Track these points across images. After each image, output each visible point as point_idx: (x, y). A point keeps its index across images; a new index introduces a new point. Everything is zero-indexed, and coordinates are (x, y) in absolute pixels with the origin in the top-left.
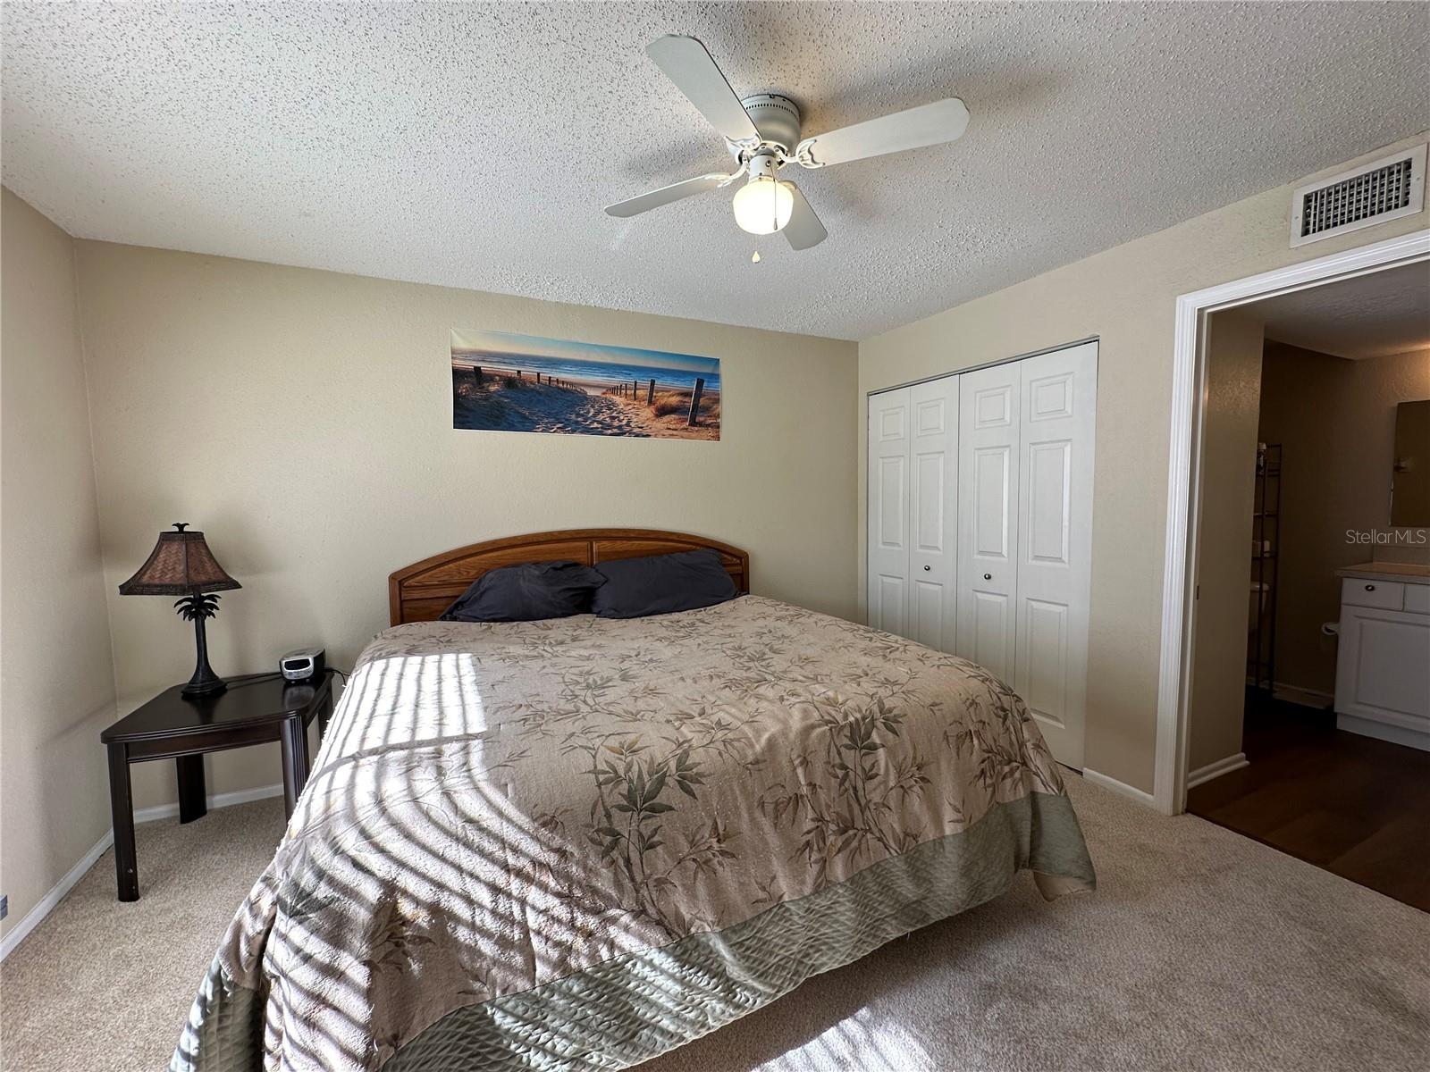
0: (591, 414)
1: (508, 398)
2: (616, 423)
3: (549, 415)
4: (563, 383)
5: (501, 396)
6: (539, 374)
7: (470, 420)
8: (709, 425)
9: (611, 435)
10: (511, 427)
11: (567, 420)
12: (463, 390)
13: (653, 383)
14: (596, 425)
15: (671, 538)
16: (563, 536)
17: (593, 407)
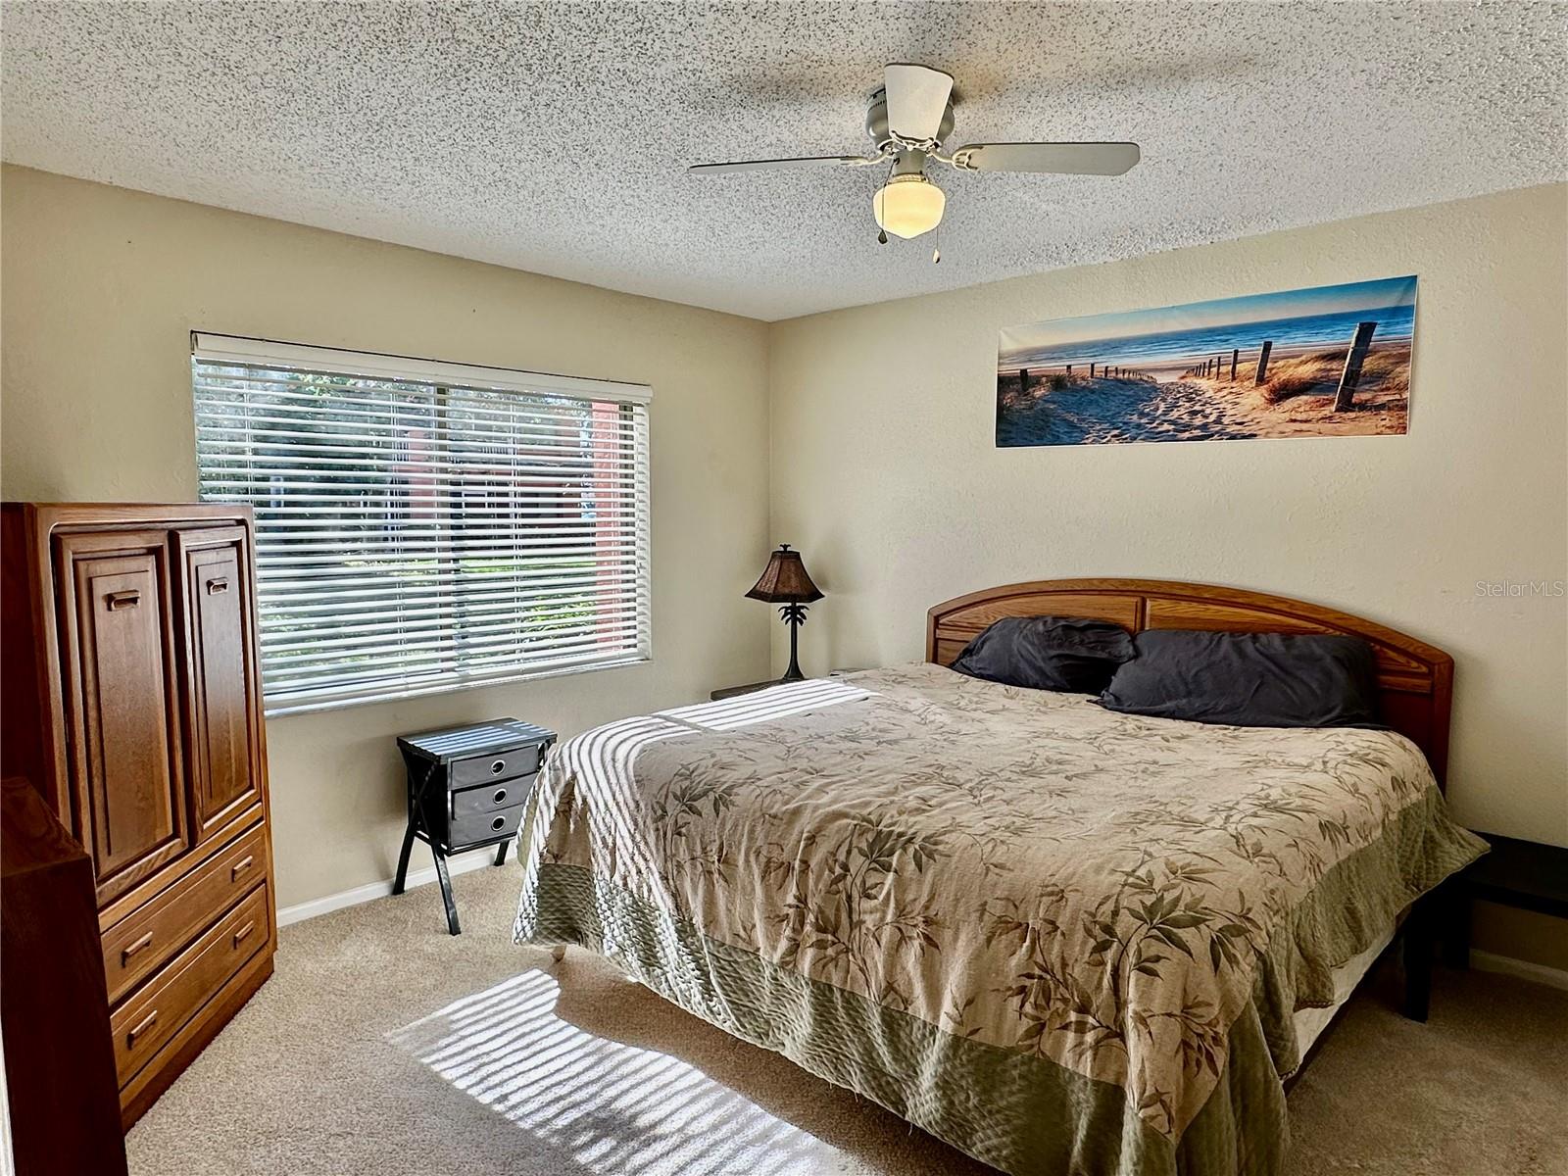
0: (1160, 412)
1: (1054, 403)
2: (1198, 421)
3: (1102, 419)
4: (1124, 371)
5: (1046, 401)
6: (1093, 365)
7: (1013, 435)
8: (1382, 407)
9: (1189, 439)
10: (1056, 441)
11: (1125, 423)
12: (1007, 401)
13: (1267, 347)
14: (1166, 426)
16: (1104, 586)
17: (1164, 400)
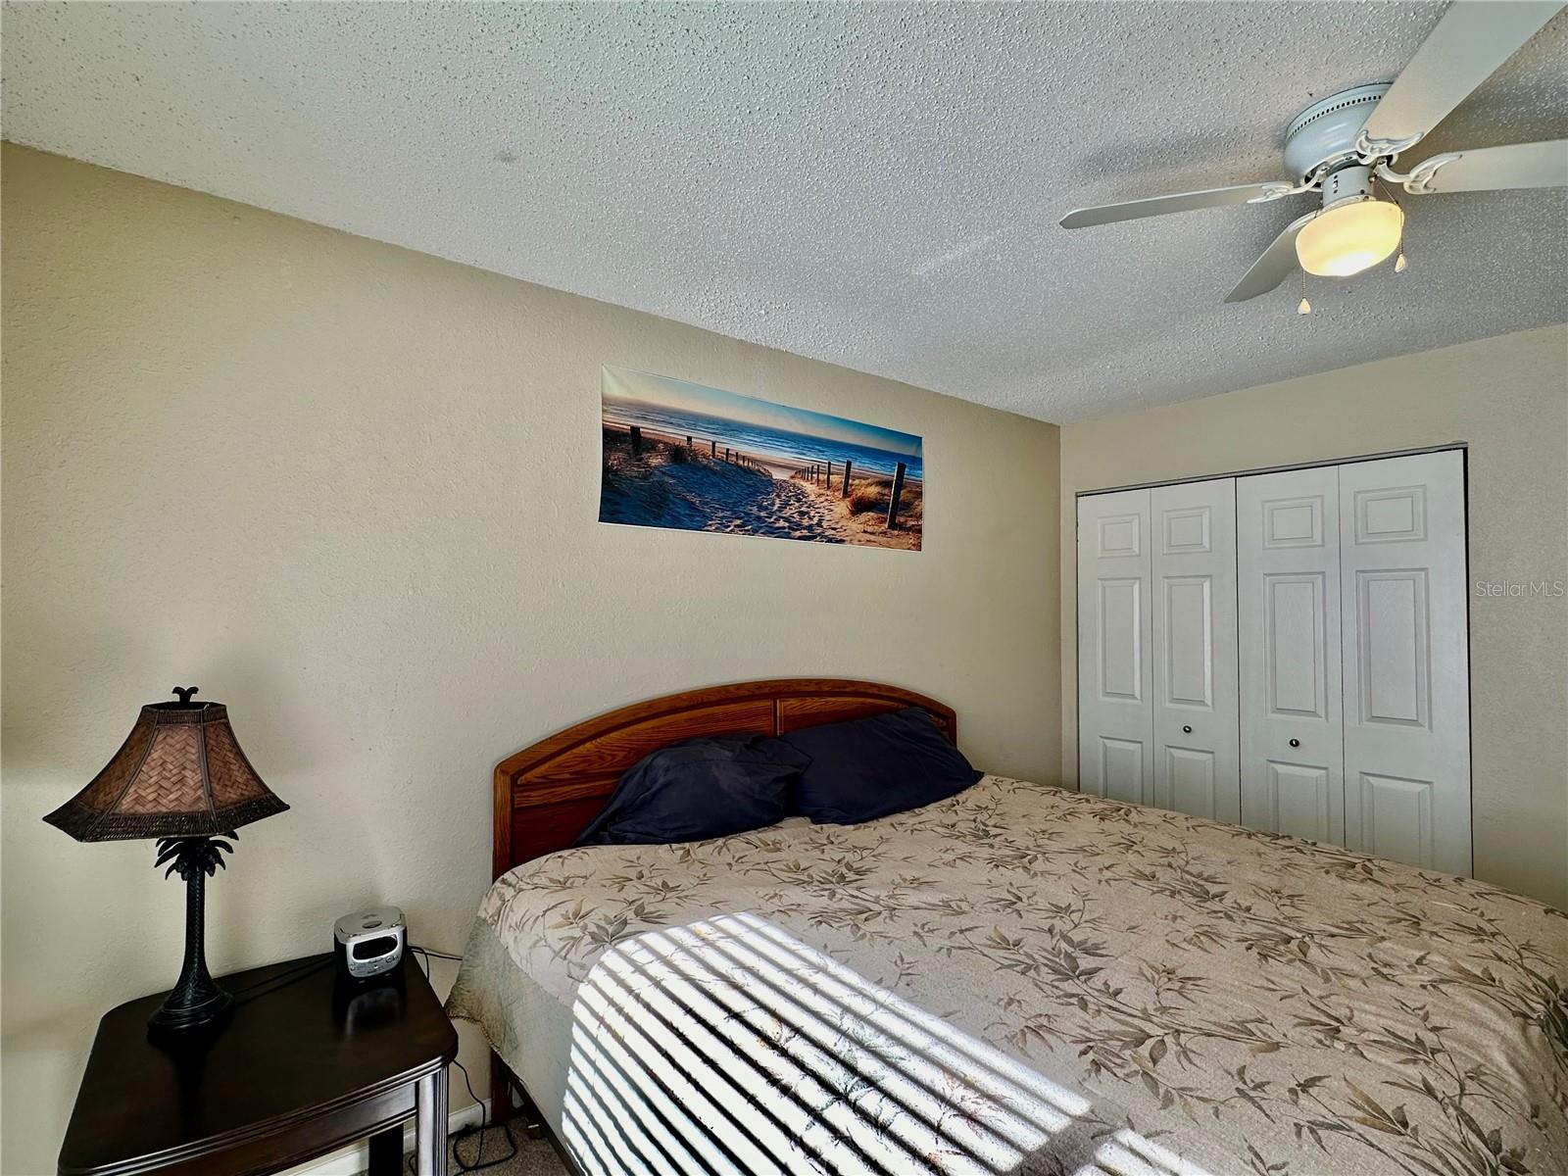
0: (776, 508)
1: (673, 477)
2: (806, 522)
3: (725, 506)
4: (744, 458)
5: (664, 473)
6: (714, 443)
7: (623, 509)
8: (909, 529)
9: (800, 538)
10: (676, 523)
11: (746, 514)
12: (613, 462)
13: (849, 464)
14: (782, 523)
15: (871, 691)
16: (742, 693)
17: (778, 496)
